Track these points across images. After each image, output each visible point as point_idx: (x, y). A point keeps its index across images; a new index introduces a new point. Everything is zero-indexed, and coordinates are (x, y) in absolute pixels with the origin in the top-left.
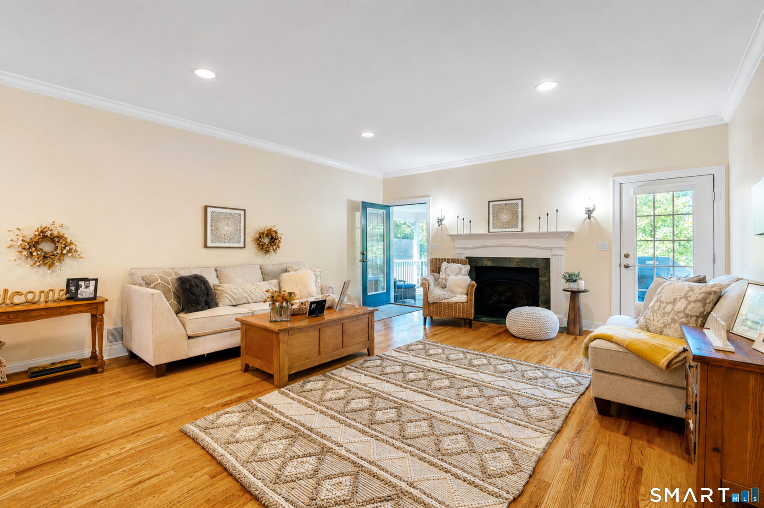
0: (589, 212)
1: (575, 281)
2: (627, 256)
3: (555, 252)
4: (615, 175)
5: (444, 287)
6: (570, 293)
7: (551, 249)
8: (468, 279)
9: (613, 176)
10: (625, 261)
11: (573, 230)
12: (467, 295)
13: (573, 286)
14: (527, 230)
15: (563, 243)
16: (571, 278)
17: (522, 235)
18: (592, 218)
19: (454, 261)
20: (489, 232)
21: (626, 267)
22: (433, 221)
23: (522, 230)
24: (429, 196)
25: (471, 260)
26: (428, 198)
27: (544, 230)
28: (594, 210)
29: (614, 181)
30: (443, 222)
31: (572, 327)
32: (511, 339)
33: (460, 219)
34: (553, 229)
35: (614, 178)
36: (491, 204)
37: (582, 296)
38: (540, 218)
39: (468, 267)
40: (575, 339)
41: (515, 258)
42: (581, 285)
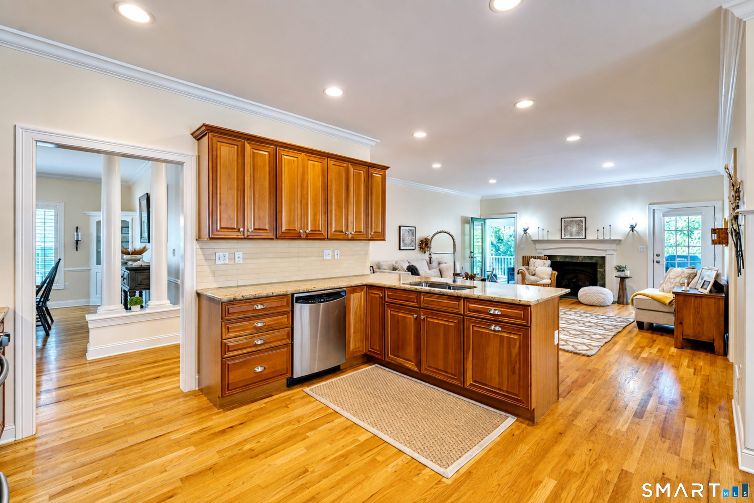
0: (633, 228)
1: (623, 271)
2: (658, 255)
3: (608, 252)
4: (650, 204)
5: (534, 275)
6: (619, 278)
7: (606, 251)
8: (550, 269)
9: (649, 205)
10: (657, 258)
11: (621, 239)
12: (550, 279)
13: (622, 274)
14: (588, 238)
15: (614, 246)
16: (620, 269)
17: (584, 240)
18: (634, 231)
19: (539, 258)
20: (561, 238)
21: (658, 262)
22: (521, 231)
23: (585, 238)
24: (516, 213)
25: (550, 257)
26: (516, 214)
27: (601, 238)
28: (636, 225)
29: (649, 208)
30: (527, 231)
31: (621, 300)
32: (581, 305)
33: (541, 229)
34: (607, 238)
35: (650, 206)
36: (563, 220)
37: (627, 280)
38: (598, 230)
39: (549, 262)
40: (623, 306)
41: (581, 256)
42: (628, 273)
